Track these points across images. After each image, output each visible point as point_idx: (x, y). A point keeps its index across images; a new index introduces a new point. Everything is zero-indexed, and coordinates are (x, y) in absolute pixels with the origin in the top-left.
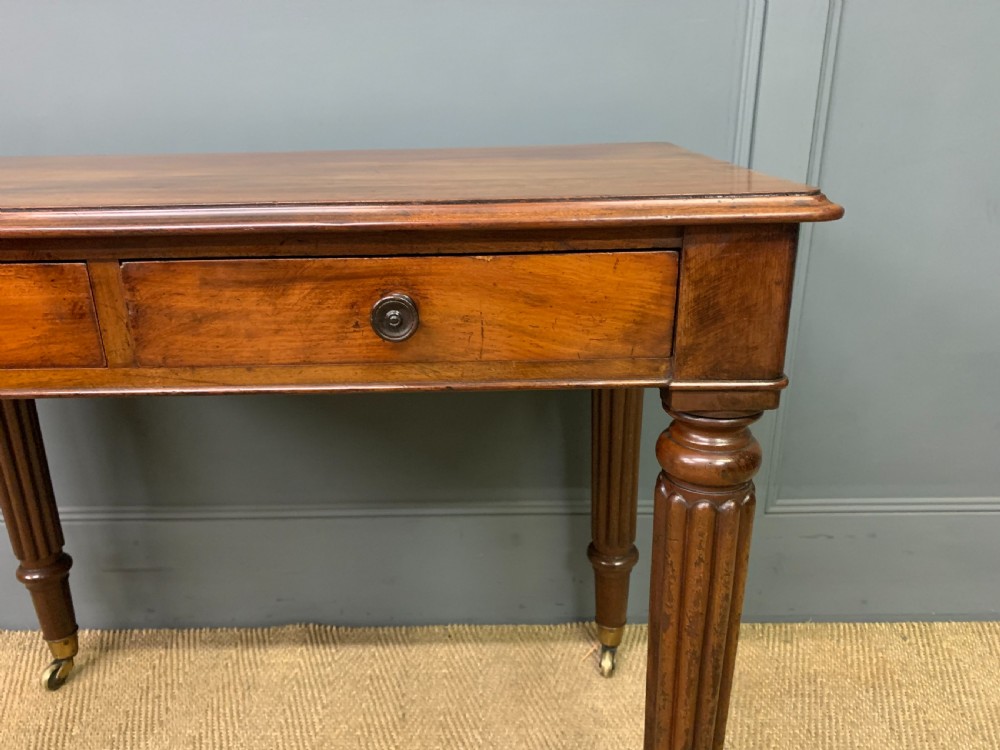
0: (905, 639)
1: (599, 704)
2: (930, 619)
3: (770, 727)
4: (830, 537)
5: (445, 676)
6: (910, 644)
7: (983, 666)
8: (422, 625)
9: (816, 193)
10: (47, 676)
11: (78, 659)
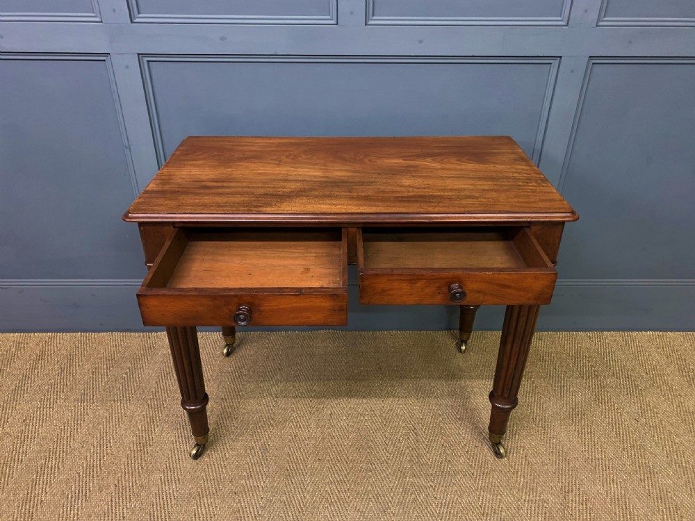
0: (590, 338)
1: (461, 364)
2: (602, 330)
3: (531, 373)
4: (563, 296)
5: (393, 352)
6: (592, 341)
7: (622, 350)
8: (379, 331)
9: (572, 212)
10: (225, 351)
11: (234, 345)
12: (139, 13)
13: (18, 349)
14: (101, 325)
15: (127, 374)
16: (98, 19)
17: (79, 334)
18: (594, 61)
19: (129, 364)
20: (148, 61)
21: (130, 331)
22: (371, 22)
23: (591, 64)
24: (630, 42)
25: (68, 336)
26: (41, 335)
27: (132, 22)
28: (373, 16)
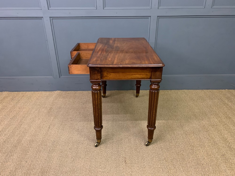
6: (168, 92)
12: (50, 7)
13: (17, 95)
14: (39, 89)
15: (45, 99)
16: (40, 9)
17: (33, 92)
18: (159, 17)
19: (46, 98)
20: (52, 19)
21: (46, 91)
22: (104, 9)
23: (158, 18)
24: (167, 12)
25: (30, 92)
26: (23, 92)
27: (48, 10)
28: (105, 7)
